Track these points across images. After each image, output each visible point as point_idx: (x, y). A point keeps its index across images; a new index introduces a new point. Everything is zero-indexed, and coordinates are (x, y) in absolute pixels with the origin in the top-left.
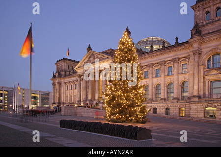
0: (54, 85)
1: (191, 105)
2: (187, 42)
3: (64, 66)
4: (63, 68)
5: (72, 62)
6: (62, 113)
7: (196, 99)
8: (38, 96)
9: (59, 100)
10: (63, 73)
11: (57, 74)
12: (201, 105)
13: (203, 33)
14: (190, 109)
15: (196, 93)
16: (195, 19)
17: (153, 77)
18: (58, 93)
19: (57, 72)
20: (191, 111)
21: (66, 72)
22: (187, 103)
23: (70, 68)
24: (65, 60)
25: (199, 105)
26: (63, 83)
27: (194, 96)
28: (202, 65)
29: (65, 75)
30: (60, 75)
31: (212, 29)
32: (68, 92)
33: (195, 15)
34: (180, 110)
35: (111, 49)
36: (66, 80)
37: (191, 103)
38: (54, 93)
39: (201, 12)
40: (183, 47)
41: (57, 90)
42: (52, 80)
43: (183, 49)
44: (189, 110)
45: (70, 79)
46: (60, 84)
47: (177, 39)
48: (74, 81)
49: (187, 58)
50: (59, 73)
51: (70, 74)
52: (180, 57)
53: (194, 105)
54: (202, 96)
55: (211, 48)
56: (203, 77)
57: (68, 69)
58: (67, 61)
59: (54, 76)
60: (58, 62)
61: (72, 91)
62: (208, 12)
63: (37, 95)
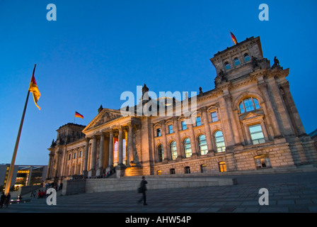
0: (52, 155)
1: (236, 155)
4: (67, 134)
5: (77, 127)
7: (241, 148)
8: (28, 172)
9: (57, 173)
10: (66, 140)
11: (58, 142)
12: (249, 153)
13: (230, 79)
14: (236, 161)
15: (237, 141)
17: (179, 131)
18: (56, 165)
19: (57, 140)
20: (238, 163)
21: (69, 139)
23: (75, 133)
24: (69, 124)
25: (247, 154)
26: (64, 151)
27: (237, 145)
28: (236, 110)
29: (68, 142)
30: (62, 142)
31: (237, 75)
32: (69, 162)
34: (219, 165)
36: (68, 147)
38: (51, 166)
39: (221, 63)
41: (55, 161)
43: (210, 96)
45: (74, 146)
46: (60, 153)
47: (200, 89)
48: (78, 148)
50: (61, 140)
51: (74, 140)
52: (208, 105)
53: (240, 155)
55: (240, 93)
56: (239, 123)
57: (73, 134)
59: (54, 144)
60: (60, 127)
61: (75, 160)
62: (227, 63)
63: (26, 172)
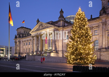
0: (16, 42)
1: (101, 53)
2: (98, 18)
3: (22, 31)
4: (21, 32)
5: (26, 29)
6: (26, 59)
7: (105, 50)
9: (19, 51)
10: (21, 35)
11: (18, 36)
12: (107, 53)
13: (107, 13)
14: (101, 55)
15: (104, 47)
16: (102, 5)
18: (18, 47)
19: (17, 35)
20: (101, 57)
21: (23, 35)
22: (98, 52)
23: (26, 32)
24: (22, 27)
25: (106, 53)
26: (21, 41)
27: (103, 48)
28: (107, 31)
29: (23, 37)
30: (20, 37)
32: (24, 47)
33: (102, 2)
35: (52, 21)
36: (23, 39)
37: (102, 52)
38: (16, 48)
39: (106, 1)
40: (96, 20)
41: (18, 45)
42: (14, 39)
43: (95, 21)
44: (99, 56)
45: (26, 39)
46: (20, 42)
47: (91, 16)
48: (28, 40)
49: (98, 27)
51: (25, 36)
52: (94, 26)
54: (107, 48)
56: (107, 38)
57: (24, 33)
58: (24, 29)
59: (16, 37)
60: (18, 29)
61: (27, 46)
63: (4, 49)
